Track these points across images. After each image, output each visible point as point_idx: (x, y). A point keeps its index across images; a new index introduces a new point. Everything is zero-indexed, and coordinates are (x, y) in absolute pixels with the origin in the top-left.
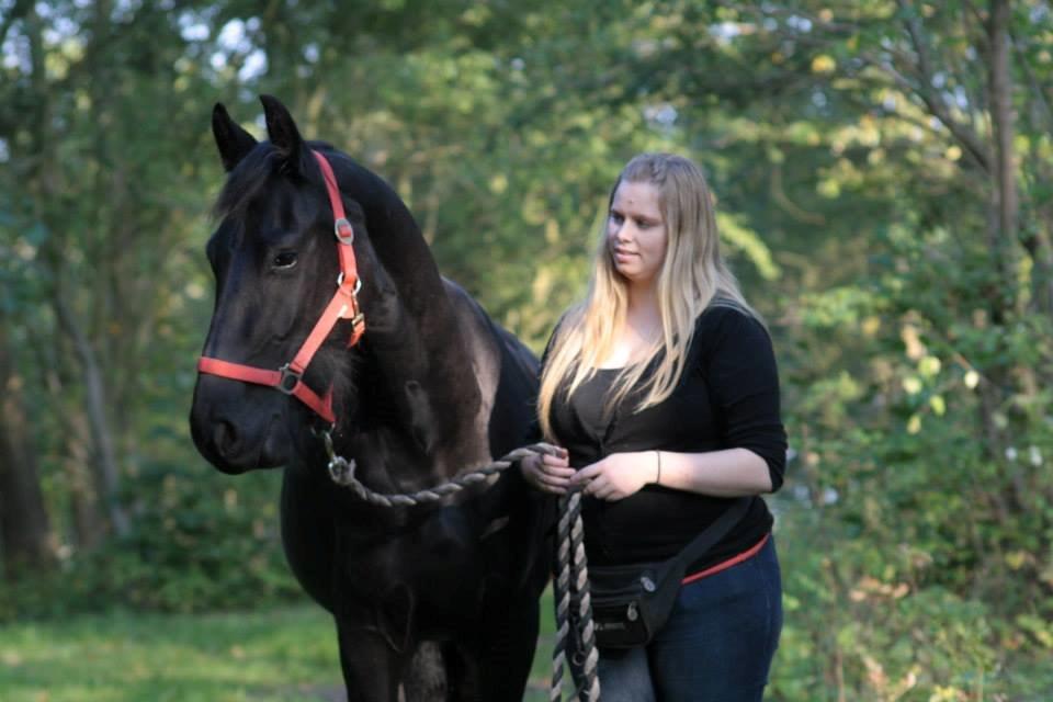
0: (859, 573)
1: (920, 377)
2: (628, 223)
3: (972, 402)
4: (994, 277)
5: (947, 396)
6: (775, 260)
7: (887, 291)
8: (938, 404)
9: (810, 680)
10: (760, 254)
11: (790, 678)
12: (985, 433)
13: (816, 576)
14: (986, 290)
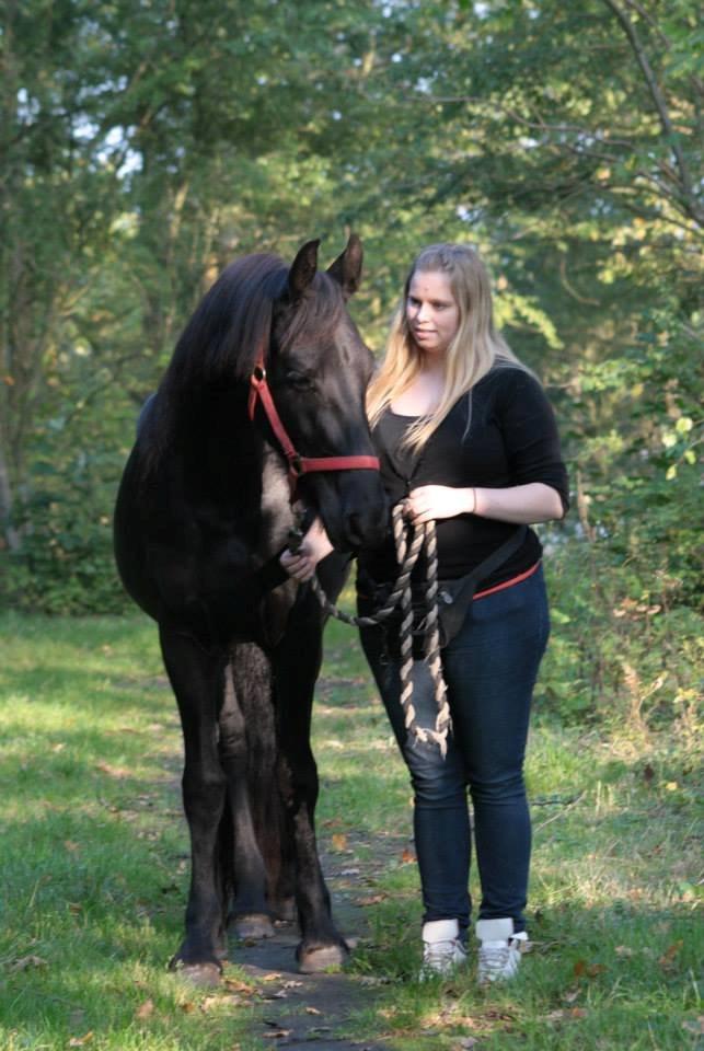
0: (621, 595)
1: (676, 433)
2: (426, 306)
5: (698, 450)
7: (651, 362)
8: (690, 456)
9: (577, 682)
13: (587, 595)
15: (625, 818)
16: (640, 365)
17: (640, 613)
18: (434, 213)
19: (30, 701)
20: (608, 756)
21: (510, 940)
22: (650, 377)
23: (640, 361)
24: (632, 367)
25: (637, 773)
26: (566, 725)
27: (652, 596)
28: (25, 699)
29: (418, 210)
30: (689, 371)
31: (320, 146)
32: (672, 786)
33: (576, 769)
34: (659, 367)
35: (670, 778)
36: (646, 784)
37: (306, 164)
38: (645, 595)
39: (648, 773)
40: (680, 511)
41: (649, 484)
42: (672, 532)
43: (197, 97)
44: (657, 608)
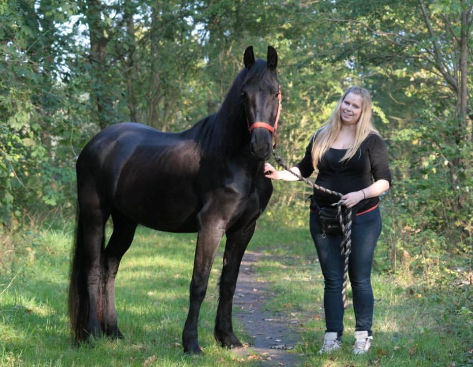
0: (404, 225)
1: (429, 160)
2: (351, 105)
3: (447, 170)
4: (458, 128)
5: (437, 167)
6: (387, 117)
7: (421, 131)
8: (434, 170)
9: (385, 258)
10: (382, 115)
11: (379, 257)
12: (451, 181)
13: (391, 225)
14: (455, 132)
15: (401, 307)
16: (417, 132)
17: (412, 232)
18: (335, 66)
19: (164, 258)
20: (396, 285)
21: (367, 339)
22: (421, 138)
23: (416, 130)
24: (413, 132)
25: (407, 292)
26: (380, 274)
27: (417, 225)
28: (163, 257)
29: (328, 64)
30: (436, 135)
31: (288, 34)
32: (420, 296)
33: (383, 290)
34: (424, 133)
35: (419, 292)
36: (411, 296)
37: (282, 42)
38: (415, 224)
39: (411, 292)
40: (431, 192)
41: (418, 181)
42: (427, 201)
43: (237, 12)
44: (419, 230)
